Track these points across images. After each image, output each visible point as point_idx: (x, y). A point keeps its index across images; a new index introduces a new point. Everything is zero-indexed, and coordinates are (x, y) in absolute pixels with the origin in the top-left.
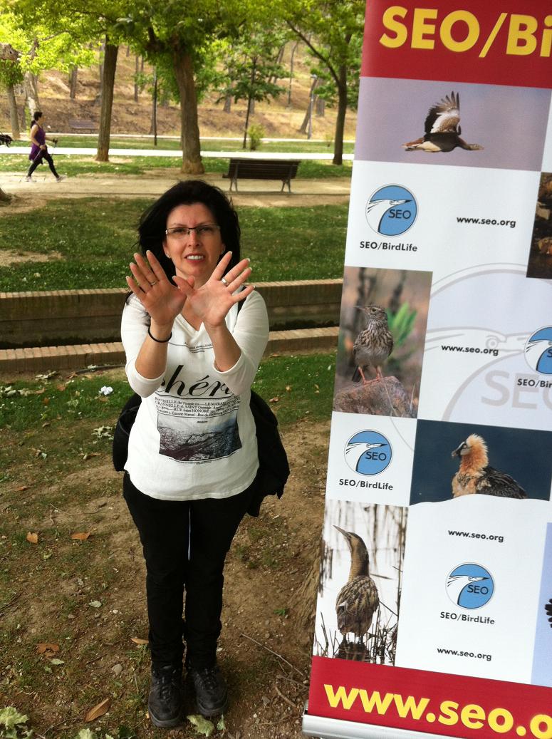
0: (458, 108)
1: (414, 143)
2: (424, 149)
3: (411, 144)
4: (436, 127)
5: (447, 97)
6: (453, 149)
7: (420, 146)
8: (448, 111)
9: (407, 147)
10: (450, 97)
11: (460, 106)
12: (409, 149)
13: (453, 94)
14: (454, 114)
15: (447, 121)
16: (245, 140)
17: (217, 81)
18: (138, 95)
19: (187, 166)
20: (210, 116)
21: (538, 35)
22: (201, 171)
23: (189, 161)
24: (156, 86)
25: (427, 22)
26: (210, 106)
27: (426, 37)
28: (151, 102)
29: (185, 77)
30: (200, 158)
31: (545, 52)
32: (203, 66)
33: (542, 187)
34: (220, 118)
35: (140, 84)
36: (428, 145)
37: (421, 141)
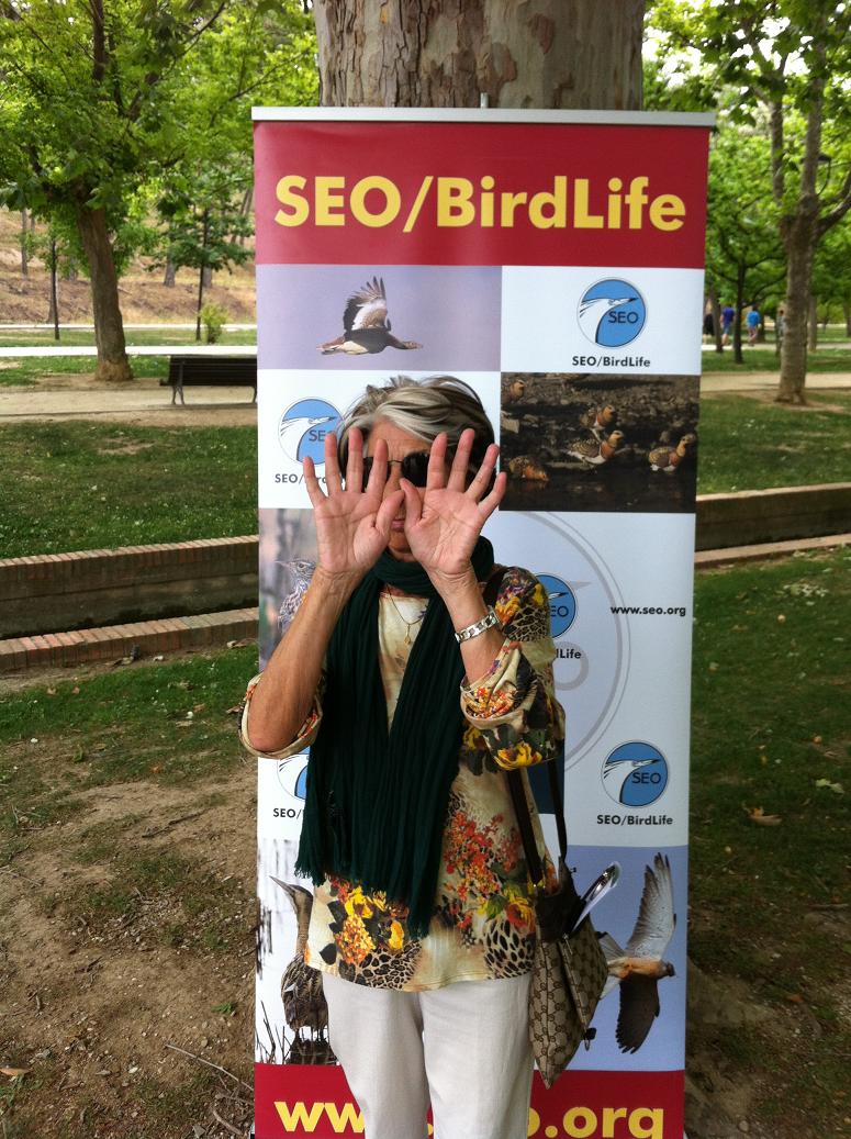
0: (384, 297)
1: (332, 344)
2: (345, 351)
3: (328, 345)
4: (358, 323)
5: (368, 284)
6: (382, 349)
7: (340, 347)
8: (372, 302)
9: (323, 350)
10: (372, 284)
11: (386, 295)
12: (326, 352)
13: (375, 280)
14: (379, 305)
15: (371, 314)
16: (199, 328)
17: (148, 242)
18: (29, 264)
19: (105, 370)
20: (144, 292)
21: (476, 200)
22: (127, 375)
23: (107, 363)
24: (53, 251)
25: (333, 192)
26: (143, 278)
27: (333, 210)
28: (50, 275)
29: (96, 238)
30: (126, 357)
31: (487, 220)
32: (126, 219)
33: (504, 392)
34: (159, 295)
35: (29, 248)
36: (350, 345)
37: (340, 342)
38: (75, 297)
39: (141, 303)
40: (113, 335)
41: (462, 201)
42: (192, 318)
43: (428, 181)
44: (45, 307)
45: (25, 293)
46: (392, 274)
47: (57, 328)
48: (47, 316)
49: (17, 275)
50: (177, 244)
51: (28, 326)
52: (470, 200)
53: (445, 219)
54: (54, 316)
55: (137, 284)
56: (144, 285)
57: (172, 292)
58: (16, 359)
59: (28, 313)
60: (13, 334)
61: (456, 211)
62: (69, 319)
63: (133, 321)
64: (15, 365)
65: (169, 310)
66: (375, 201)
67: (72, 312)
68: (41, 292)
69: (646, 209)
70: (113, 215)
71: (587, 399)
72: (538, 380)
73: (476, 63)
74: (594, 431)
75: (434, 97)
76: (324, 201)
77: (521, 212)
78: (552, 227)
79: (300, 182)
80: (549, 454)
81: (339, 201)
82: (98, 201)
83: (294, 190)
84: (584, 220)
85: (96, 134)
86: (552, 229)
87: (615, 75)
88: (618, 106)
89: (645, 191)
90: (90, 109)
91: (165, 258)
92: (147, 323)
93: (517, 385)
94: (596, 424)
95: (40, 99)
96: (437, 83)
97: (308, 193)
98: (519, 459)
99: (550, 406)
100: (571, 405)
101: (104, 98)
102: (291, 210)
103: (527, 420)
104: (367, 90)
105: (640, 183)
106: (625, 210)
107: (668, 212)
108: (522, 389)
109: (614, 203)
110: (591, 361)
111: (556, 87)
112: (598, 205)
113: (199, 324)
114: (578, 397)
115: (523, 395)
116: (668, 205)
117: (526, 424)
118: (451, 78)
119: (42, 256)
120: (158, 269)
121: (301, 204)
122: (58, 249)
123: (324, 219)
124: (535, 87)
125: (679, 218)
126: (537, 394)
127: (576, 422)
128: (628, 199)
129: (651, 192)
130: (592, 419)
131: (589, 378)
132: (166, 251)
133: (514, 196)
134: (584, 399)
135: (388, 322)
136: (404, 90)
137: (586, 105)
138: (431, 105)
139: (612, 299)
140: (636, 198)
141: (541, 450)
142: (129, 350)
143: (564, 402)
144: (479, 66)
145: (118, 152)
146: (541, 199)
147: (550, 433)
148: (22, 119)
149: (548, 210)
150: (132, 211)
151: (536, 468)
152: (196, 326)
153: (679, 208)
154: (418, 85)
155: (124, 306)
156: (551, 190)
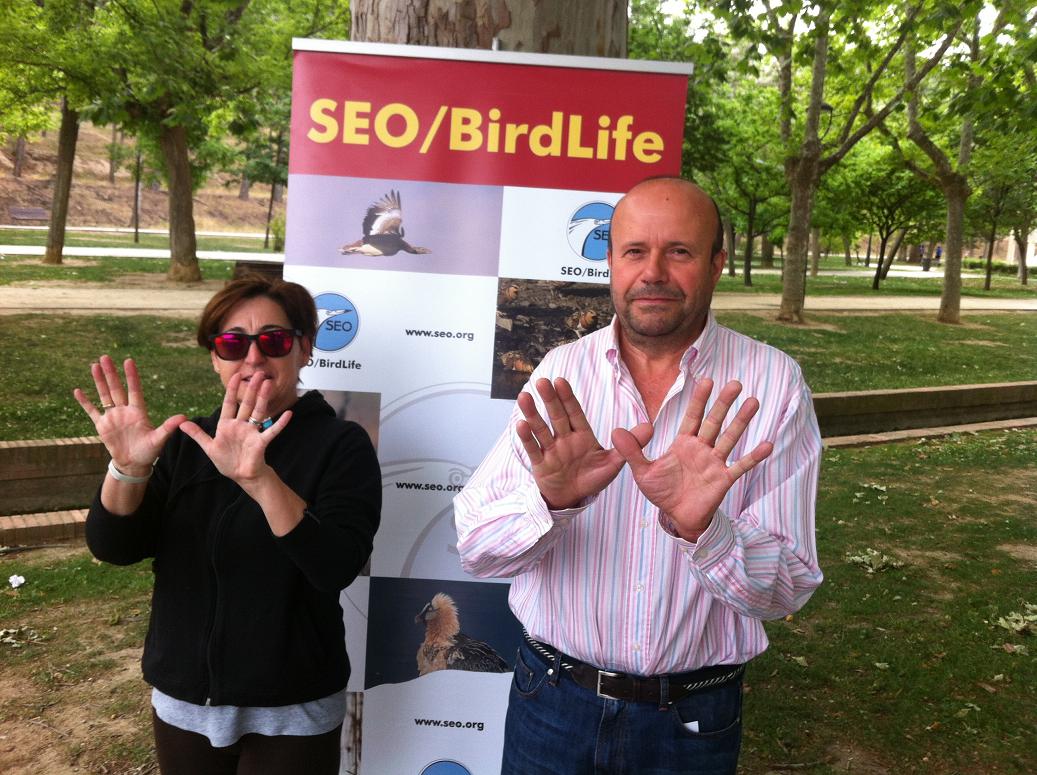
0: (400, 208)
1: (352, 246)
2: (363, 253)
3: (348, 247)
4: (376, 229)
5: (386, 196)
6: (395, 253)
7: (358, 249)
8: (389, 211)
9: (344, 251)
10: (389, 195)
12: (346, 253)
13: (393, 193)
14: (395, 214)
15: (388, 222)
16: (267, 238)
17: (225, 159)
18: (115, 174)
19: (177, 272)
20: (219, 204)
21: (484, 129)
22: (196, 277)
23: (179, 265)
24: (138, 163)
25: (360, 115)
26: (221, 191)
27: (359, 131)
28: (133, 184)
29: (176, 153)
30: (196, 260)
31: (493, 147)
32: (207, 138)
33: (501, 294)
34: (233, 206)
35: (116, 158)
36: (368, 248)
37: (359, 244)
38: (156, 205)
39: (216, 213)
40: (185, 239)
41: (472, 129)
42: (261, 228)
43: (443, 110)
44: (128, 213)
45: (110, 199)
46: (408, 189)
47: (137, 233)
48: (128, 221)
49: (104, 183)
50: (252, 162)
51: (110, 229)
52: (479, 128)
53: (456, 144)
54: (135, 222)
55: (214, 197)
56: (220, 197)
57: (245, 204)
58: (95, 258)
59: (111, 218)
60: (95, 237)
61: (466, 137)
62: (150, 225)
63: (206, 228)
64: (94, 263)
65: (242, 220)
66: (397, 125)
67: (152, 218)
68: (125, 199)
69: (630, 144)
70: (195, 133)
71: (572, 304)
72: (530, 286)
73: (475, 11)
74: (577, 332)
75: (439, 38)
76: (352, 122)
77: (523, 141)
78: (549, 155)
79: (332, 105)
80: (536, 350)
81: (364, 123)
82: (174, 119)
83: (326, 111)
84: (576, 150)
85: (181, 61)
86: (549, 157)
87: (598, 26)
88: (600, 53)
89: (630, 128)
90: (177, 38)
91: (241, 175)
92: (221, 231)
93: (512, 289)
94: (580, 326)
95: (132, 27)
96: (442, 27)
97: (338, 115)
98: (511, 354)
99: (540, 309)
100: (559, 308)
101: (190, 29)
102: (322, 129)
103: (520, 320)
104: (383, 30)
105: (626, 121)
106: (612, 143)
107: (649, 146)
108: (516, 292)
109: (603, 137)
110: (578, 272)
111: (544, 34)
112: (589, 139)
113: (267, 234)
114: (565, 302)
115: (517, 298)
116: (649, 141)
117: (517, 323)
118: (454, 24)
119: (128, 167)
120: (235, 184)
121: (331, 124)
122: (143, 162)
123: (351, 138)
124: (527, 34)
125: (658, 152)
126: (529, 297)
127: (562, 323)
128: (615, 134)
129: (635, 129)
130: (576, 322)
131: (575, 286)
132: (242, 168)
133: (517, 126)
134: (570, 304)
135: (402, 230)
136: (414, 32)
137: (570, 50)
138: (437, 44)
139: (598, 219)
140: (622, 134)
141: (531, 346)
142: (200, 254)
143: (552, 306)
144: (479, 14)
145: (201, 78)
146: (540, 130)
147: (539, 331)
148: (115, 44)
149: (546, 141)
150: (212, 131)
151: (525, 362)
152: (264, 236)
153: (658, 143)
154: (426, 28)
155: (200, 215)
156: (549, 122)
